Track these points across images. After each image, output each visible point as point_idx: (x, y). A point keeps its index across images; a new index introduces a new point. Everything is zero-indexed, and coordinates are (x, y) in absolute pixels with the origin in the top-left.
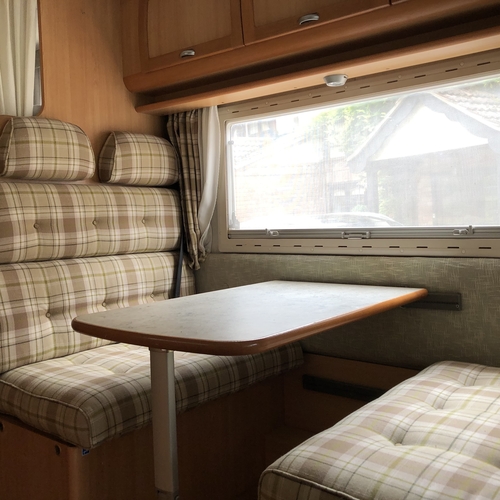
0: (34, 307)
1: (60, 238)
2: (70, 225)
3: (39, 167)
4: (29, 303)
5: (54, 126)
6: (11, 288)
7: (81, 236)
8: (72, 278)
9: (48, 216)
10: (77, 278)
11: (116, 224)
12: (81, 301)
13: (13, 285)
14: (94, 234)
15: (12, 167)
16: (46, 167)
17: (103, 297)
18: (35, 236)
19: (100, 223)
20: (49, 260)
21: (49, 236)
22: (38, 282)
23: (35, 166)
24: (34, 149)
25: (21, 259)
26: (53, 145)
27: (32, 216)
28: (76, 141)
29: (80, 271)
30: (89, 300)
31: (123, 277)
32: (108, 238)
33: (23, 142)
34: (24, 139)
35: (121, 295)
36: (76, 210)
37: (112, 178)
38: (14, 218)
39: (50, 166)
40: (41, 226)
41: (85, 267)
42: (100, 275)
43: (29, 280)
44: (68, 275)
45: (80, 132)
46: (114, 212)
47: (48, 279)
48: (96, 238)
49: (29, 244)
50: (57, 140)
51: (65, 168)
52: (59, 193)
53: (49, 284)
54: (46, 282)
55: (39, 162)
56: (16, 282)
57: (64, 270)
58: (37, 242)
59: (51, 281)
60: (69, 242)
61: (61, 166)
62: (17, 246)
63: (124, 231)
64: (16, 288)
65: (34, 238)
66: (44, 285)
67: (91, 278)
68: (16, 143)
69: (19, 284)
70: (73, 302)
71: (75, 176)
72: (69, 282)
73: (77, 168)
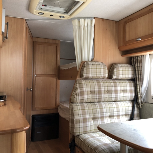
0: (89, 116)
1: (97, 96)
2: (100, 92)
3: (92, 76)
4: (87, 115)
5: (97, 64)
6: (83, 110)
7: (103, 96)
8: (100, 108)
9: (94, 90)
10: (101, 108)
11: (114, 92)
12: (102, 116)
13: (83, 109)
14: (107, 95)
15: (85, 76)
16: (94, 76)
17: (109, 115)
18: (90, 95)
19: (109, 92)
20: (94, 102)
21: (94, 95)
22: (90, 109)
23: (91, 75)
24: (91, 70)
25: (86, 102)
26: (96, 69)
27: (89, 89)
28: (103, 68)
29: (102, 106)
30: (105, 115)
31: (115, 109)
32: (111, 96)
33: (88, 69)
34: (88, 68)
35: (114, 114)
36: (102, 88)
37: (113, 78)
38: (85, 90)
39: (95, 75)
40: (92, 92)
41: (104, 105)
42: (108, 108)
43: (88, 108)
44: (99, 107)
45: (104, 65)
46: (113, 88)
47: (93, 108)
48: (107, 96)
49: (88, 98)
50: (97, 68)
51: (99, 75)
52: (97, 83)
53: (93, 110)
54: (92, 109)
55: (92, 74)
56: (84, 109)
57: (98, 106)
58: (90, 97)
59: (94, 109)
60: (99, 97)
61: (98, 75)
62: (85, 98)
63: (116, 95)
64: (84, 110)
65: (90, 96)
66: (92, 110)
67: (105, 109)
68: (86, 69)
69: (85, 109)
70: (100, 116)
71: (102, 77)
72: (99, 109)
73: (103, 75)
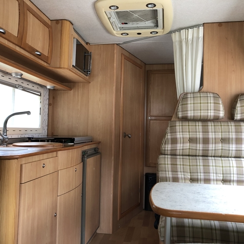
0: (182, 176)
1: (200, 147)
2: (206, 141)
3: (192, 114)
4: (180, 173)
5: (201, 96)
6: (173, 166)
7: (211, 147)
8: (203, 166)
9: (195, 136)
10: (206, 166)
11: (234, 142)
12: (207, 177)
13: (174, 164)
14: (220, 146)
15: (180, 115)
16: (196, 114)
17: (221, 178)
19: (224, 140)
21: (194, 145)
22: (186, 165)
23: (190, 114)
24: (190, 106)
26: (199, 105)
27: (187, 136)
28: (212, 101)
29: (209, 163)
30: (212, 177)
31: (234, 170)
32: (228, 148)
33: (185, 104)
35: (232, 178)
36: (210, 134)
37: (235, 118)
38: (178, 136)
39: (198, 114)
40: (192, 140)
41: (212, 161)
42: (220, 167)
43: (181, 163)
44: (201, 164)
46: (233, 135)
47: (191, 164)
48: (221, 148)
49: (184, 148)
50: (202, 102)
51: (206, 114)
52: (202, 126)
54: (190, 166)
55: (192, 112)
57: (200, 161)
58: (188, 147)
59: (192, 166)
60: (205, 149)
61: (203, 114)
62: (178, 148)
63: (239, 146)
64: (175, 166)
65: (187, 145)
66: (188, 167)
67: (214, 167)
68: (182, 105)
69: (176, 165)
70: (202, 177)
71: (212, 118)
72: (202, 167)
73: (212, 114)
